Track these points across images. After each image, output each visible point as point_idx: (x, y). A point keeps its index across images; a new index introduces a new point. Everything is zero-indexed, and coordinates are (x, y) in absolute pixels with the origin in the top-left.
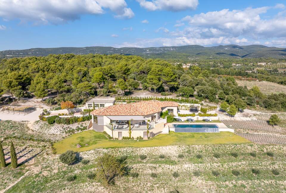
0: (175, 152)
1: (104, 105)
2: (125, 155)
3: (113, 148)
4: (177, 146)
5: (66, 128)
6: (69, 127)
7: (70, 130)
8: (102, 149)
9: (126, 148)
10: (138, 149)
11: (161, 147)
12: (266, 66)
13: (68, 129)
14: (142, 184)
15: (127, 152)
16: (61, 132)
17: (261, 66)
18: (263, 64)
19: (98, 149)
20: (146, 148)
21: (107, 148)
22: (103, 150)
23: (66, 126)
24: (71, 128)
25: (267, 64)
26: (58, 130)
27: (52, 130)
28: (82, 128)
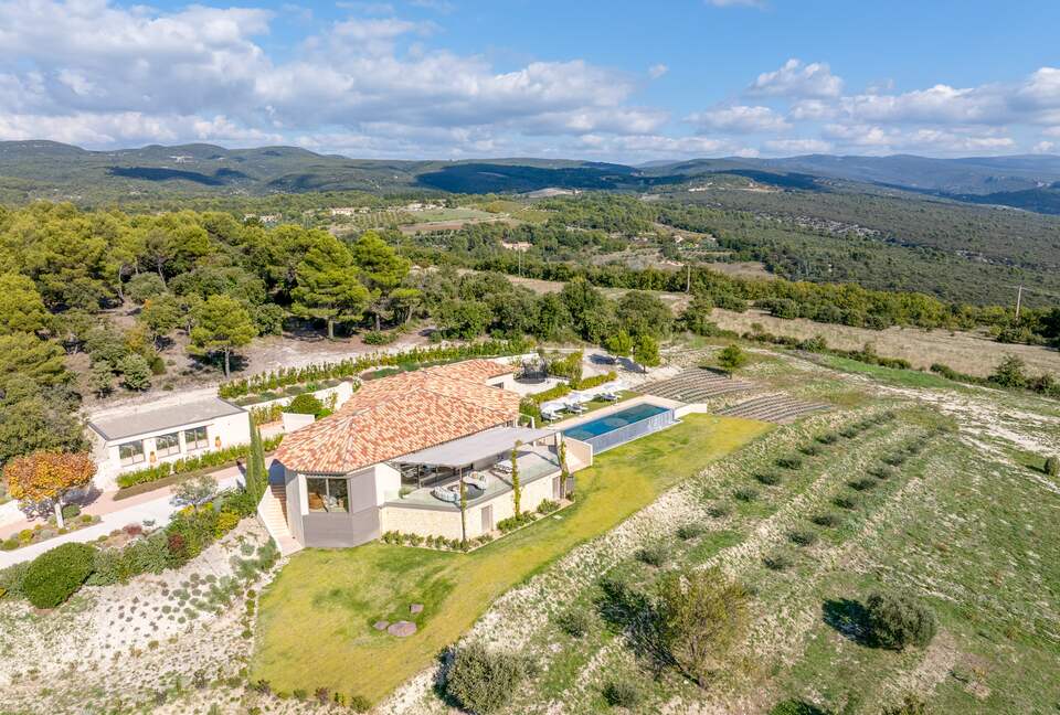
0: (687, 508)
1: (202, 430)
2: (592, 576)
3: (539, 571)
4: (676, 489)
5: (186, 585)
6: (195, 577)
7: (214, 590)
8: (515, 591)
9: (574, 551)
10: (607, 540)
11: (650, 508)
12: (356, 218)
13: (204, 588)
14: (761, 629)
15: (587, 564)
16: (177, 616)
17: (341, 220)
18: (347, 212)
19: (504, 599)
20: (621, 527)
21: (526, 581)
22: (522, 592)
23: (175, 579)
24: (211, 578)
25: (356, 211)
26: (152, 616)
27: (104, 629)
28: (255, 556)
